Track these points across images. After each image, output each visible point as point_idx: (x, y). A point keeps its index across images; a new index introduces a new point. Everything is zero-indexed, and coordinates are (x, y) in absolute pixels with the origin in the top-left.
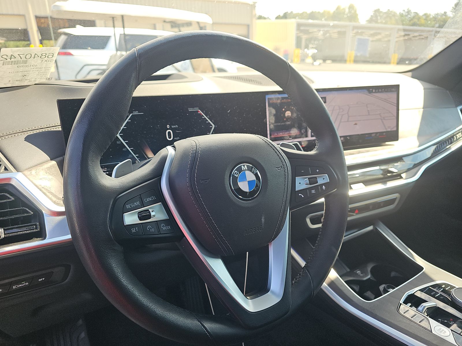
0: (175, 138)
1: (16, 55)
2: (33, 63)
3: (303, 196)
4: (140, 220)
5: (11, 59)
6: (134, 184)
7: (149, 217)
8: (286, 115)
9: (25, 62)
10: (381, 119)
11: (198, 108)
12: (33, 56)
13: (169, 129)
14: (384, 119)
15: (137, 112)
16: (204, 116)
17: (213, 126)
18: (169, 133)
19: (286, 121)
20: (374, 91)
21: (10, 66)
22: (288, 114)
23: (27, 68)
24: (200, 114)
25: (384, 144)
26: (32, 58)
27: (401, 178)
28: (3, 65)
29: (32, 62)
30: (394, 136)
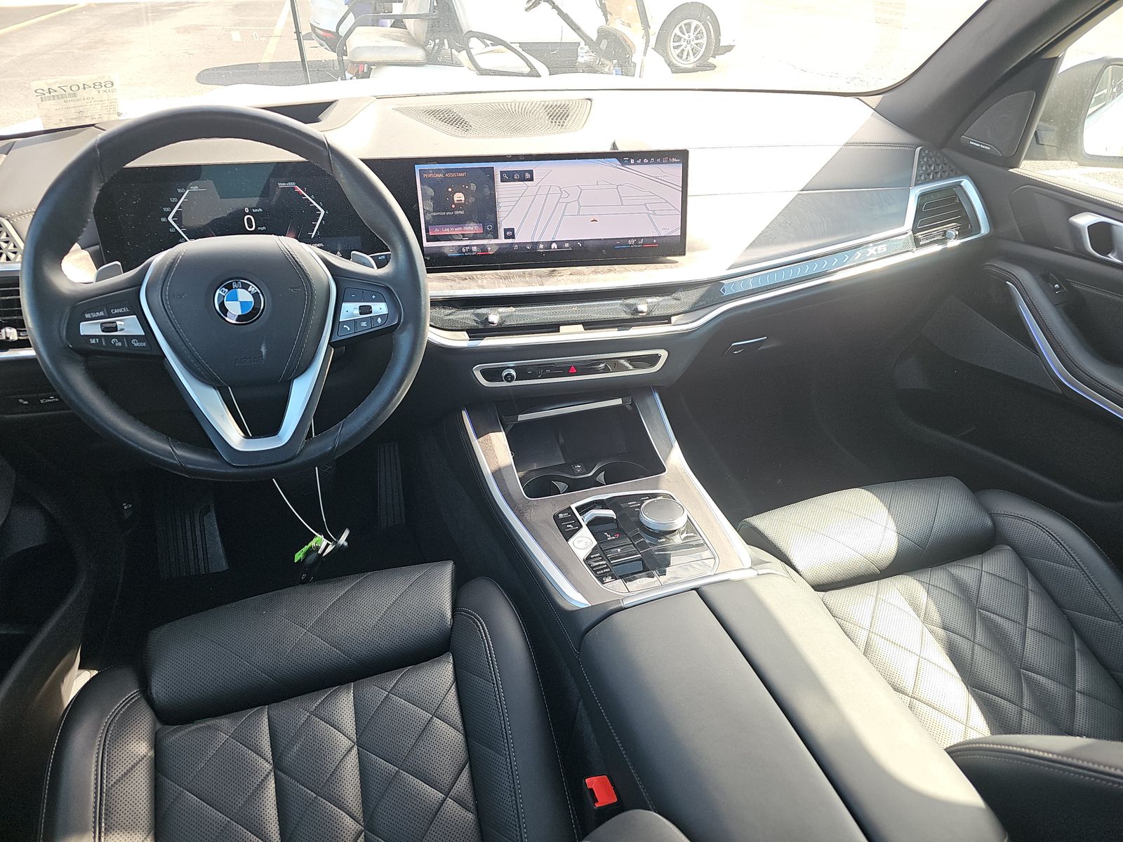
0: (259, 228)
1: (55, 87)
2: (86, 96)
3: (349, 329)
4: (103, 331)
5: (50, 93)
6: (102, 292)
7: (115, 329)
8: (455, 199)
9: (75, 95)
10: (649, 214)
11: (294, 183)
12: (81, 86)
13: (248, 214)
14: (655, 214)
15: (197, 187)
16: (304, 196)
17: (323, 212)
18: (249, 219)
19: (454, 210)
20: (632, 161)
21: (53, 102)
22: (459, 197)
23: (80, 102)
24: (299, 192)
25: (661, 259)
26: (81, 89)
27: (669, 322)
28: (42, 101)
29: (81, 93)
30: (674, 247)
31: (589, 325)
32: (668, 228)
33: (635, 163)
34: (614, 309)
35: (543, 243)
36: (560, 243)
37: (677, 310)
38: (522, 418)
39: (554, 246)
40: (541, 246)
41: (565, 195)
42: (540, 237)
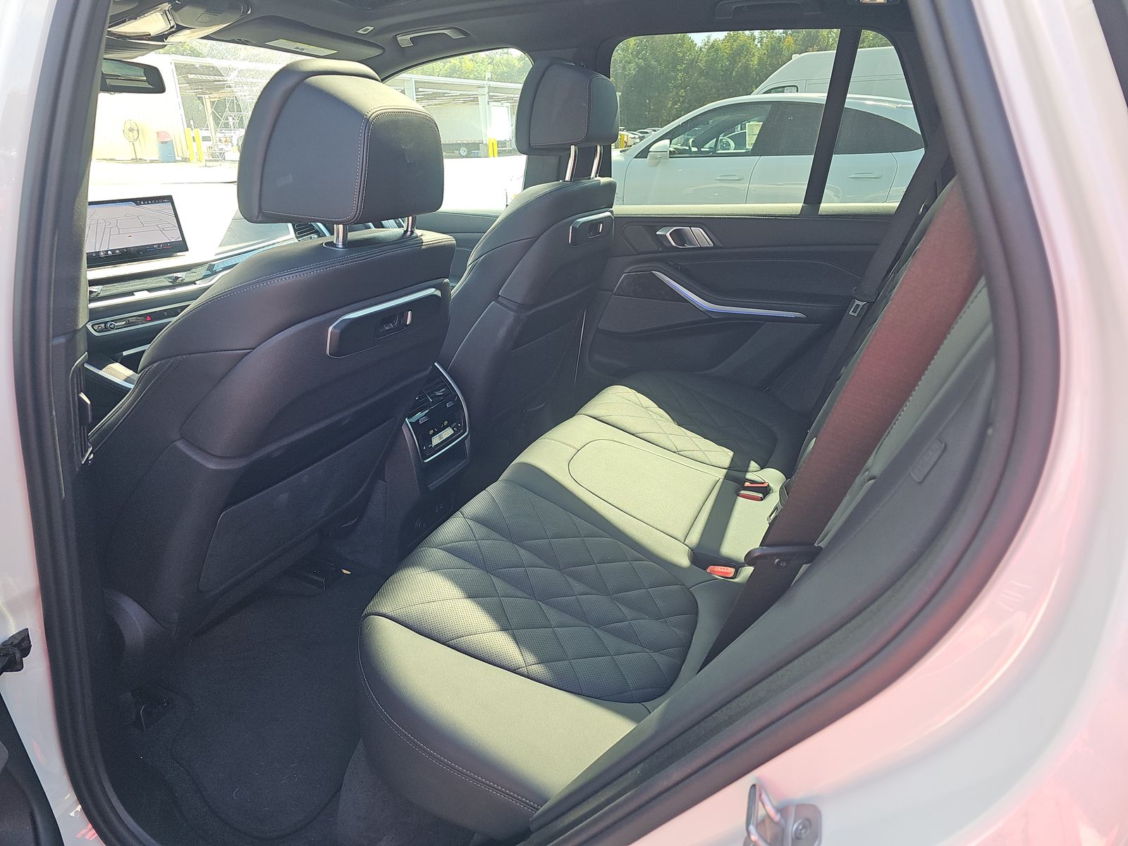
10: (161, 231)
14: (164, 230)
20: (142, 203)
30: (182, 246)
31: (150, 290)
32: (175, 237)
33: (144, 204)
34: (163, 280)
35: (102, 251)
36: (113, 251)
37: (198, 278)
38: (125, 353)
39: (109, 252)
40: (102, 253)
41: (108, 223)
42: (100, 248)
